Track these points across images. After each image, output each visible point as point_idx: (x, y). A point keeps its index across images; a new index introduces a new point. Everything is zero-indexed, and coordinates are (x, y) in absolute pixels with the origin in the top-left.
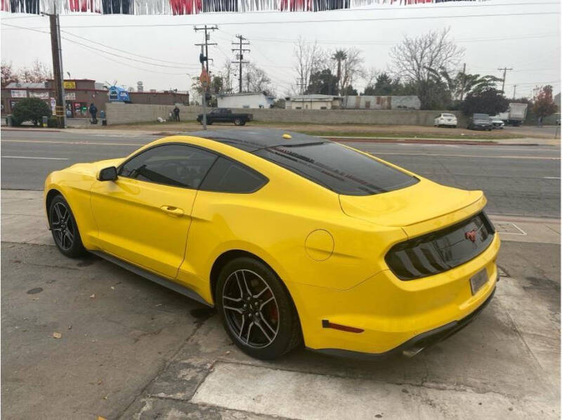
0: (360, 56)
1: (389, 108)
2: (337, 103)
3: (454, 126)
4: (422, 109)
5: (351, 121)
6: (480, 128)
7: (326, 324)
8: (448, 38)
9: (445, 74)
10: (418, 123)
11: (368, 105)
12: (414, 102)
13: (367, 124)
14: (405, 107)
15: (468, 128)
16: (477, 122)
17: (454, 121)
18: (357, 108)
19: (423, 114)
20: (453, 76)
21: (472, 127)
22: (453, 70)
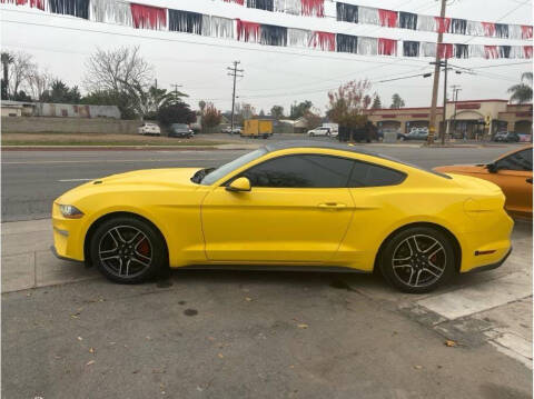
0: (32, 61)
1: (89, 117)
2: (30, 110)
3: (158, 135)
4: (122, 118)
5: (49, 129)
6: (181, 136)
7: (477, 253)
8: (139, 55)
9: (139, 88)
10: (121, 132)
11: (65, 113)
12: (114, 112)
13: (71, 133)
14: (105, 117)
15: (169, 136)
16: (178, 131)
17: (157, 130)
18: (53, 116)
19: (124, 123)
20: (146, 90)
21: (172, 134)
22: (146, 84)
